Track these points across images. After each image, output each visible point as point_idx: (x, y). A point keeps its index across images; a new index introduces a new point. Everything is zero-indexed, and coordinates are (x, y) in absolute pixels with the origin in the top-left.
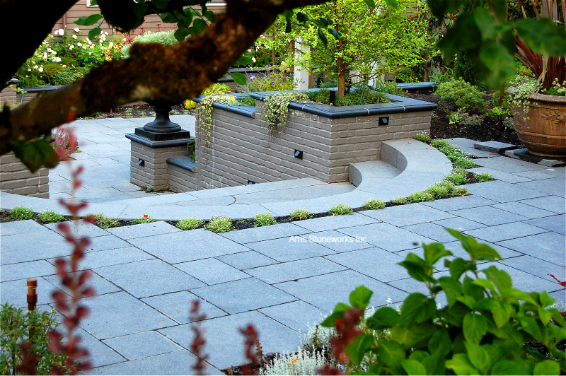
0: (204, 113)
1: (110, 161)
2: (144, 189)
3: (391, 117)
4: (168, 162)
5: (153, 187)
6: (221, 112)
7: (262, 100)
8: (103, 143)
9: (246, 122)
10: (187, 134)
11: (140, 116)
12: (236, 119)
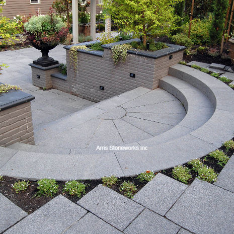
0: (73, 54)
1: (17, 73)
2: (41, 88)
3: (173, 54)
4: (51, 76)
5: (45, 88)
6: (82, 54)
7: (110, 49)
8: (9, 64)
9: (98, 59)
10: (57, 62)
11: (17, 49)
12: (91, 57)
